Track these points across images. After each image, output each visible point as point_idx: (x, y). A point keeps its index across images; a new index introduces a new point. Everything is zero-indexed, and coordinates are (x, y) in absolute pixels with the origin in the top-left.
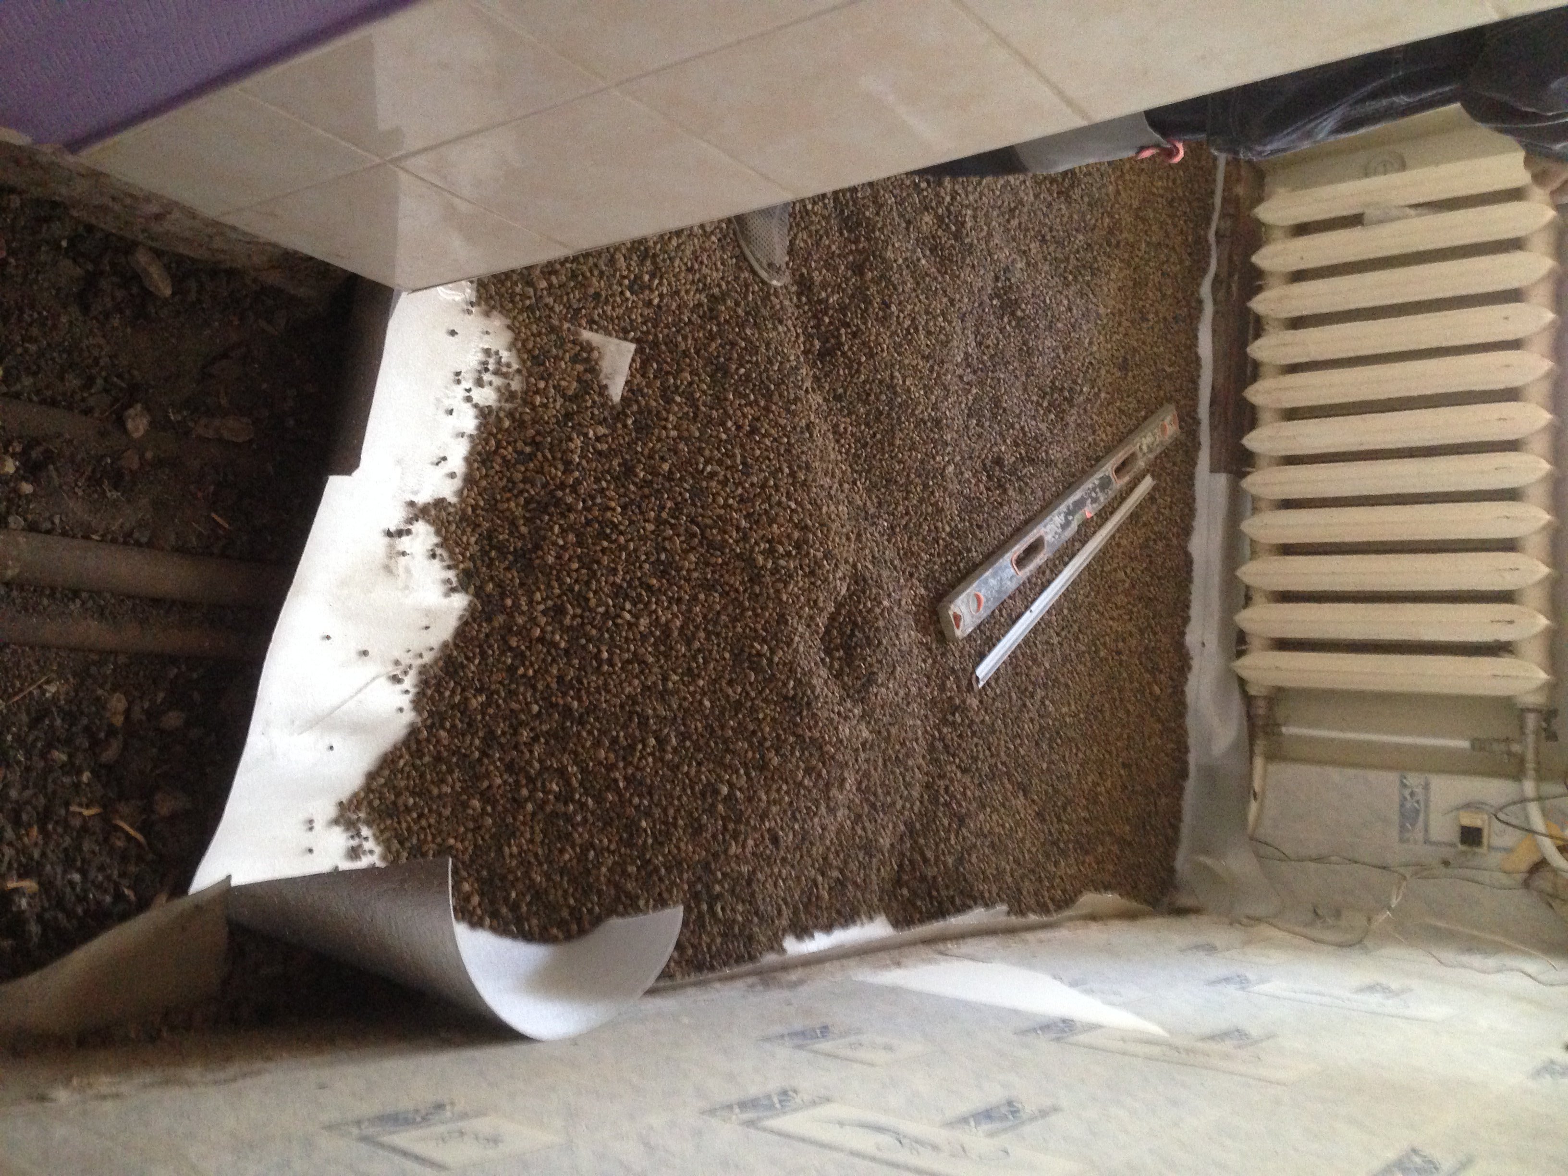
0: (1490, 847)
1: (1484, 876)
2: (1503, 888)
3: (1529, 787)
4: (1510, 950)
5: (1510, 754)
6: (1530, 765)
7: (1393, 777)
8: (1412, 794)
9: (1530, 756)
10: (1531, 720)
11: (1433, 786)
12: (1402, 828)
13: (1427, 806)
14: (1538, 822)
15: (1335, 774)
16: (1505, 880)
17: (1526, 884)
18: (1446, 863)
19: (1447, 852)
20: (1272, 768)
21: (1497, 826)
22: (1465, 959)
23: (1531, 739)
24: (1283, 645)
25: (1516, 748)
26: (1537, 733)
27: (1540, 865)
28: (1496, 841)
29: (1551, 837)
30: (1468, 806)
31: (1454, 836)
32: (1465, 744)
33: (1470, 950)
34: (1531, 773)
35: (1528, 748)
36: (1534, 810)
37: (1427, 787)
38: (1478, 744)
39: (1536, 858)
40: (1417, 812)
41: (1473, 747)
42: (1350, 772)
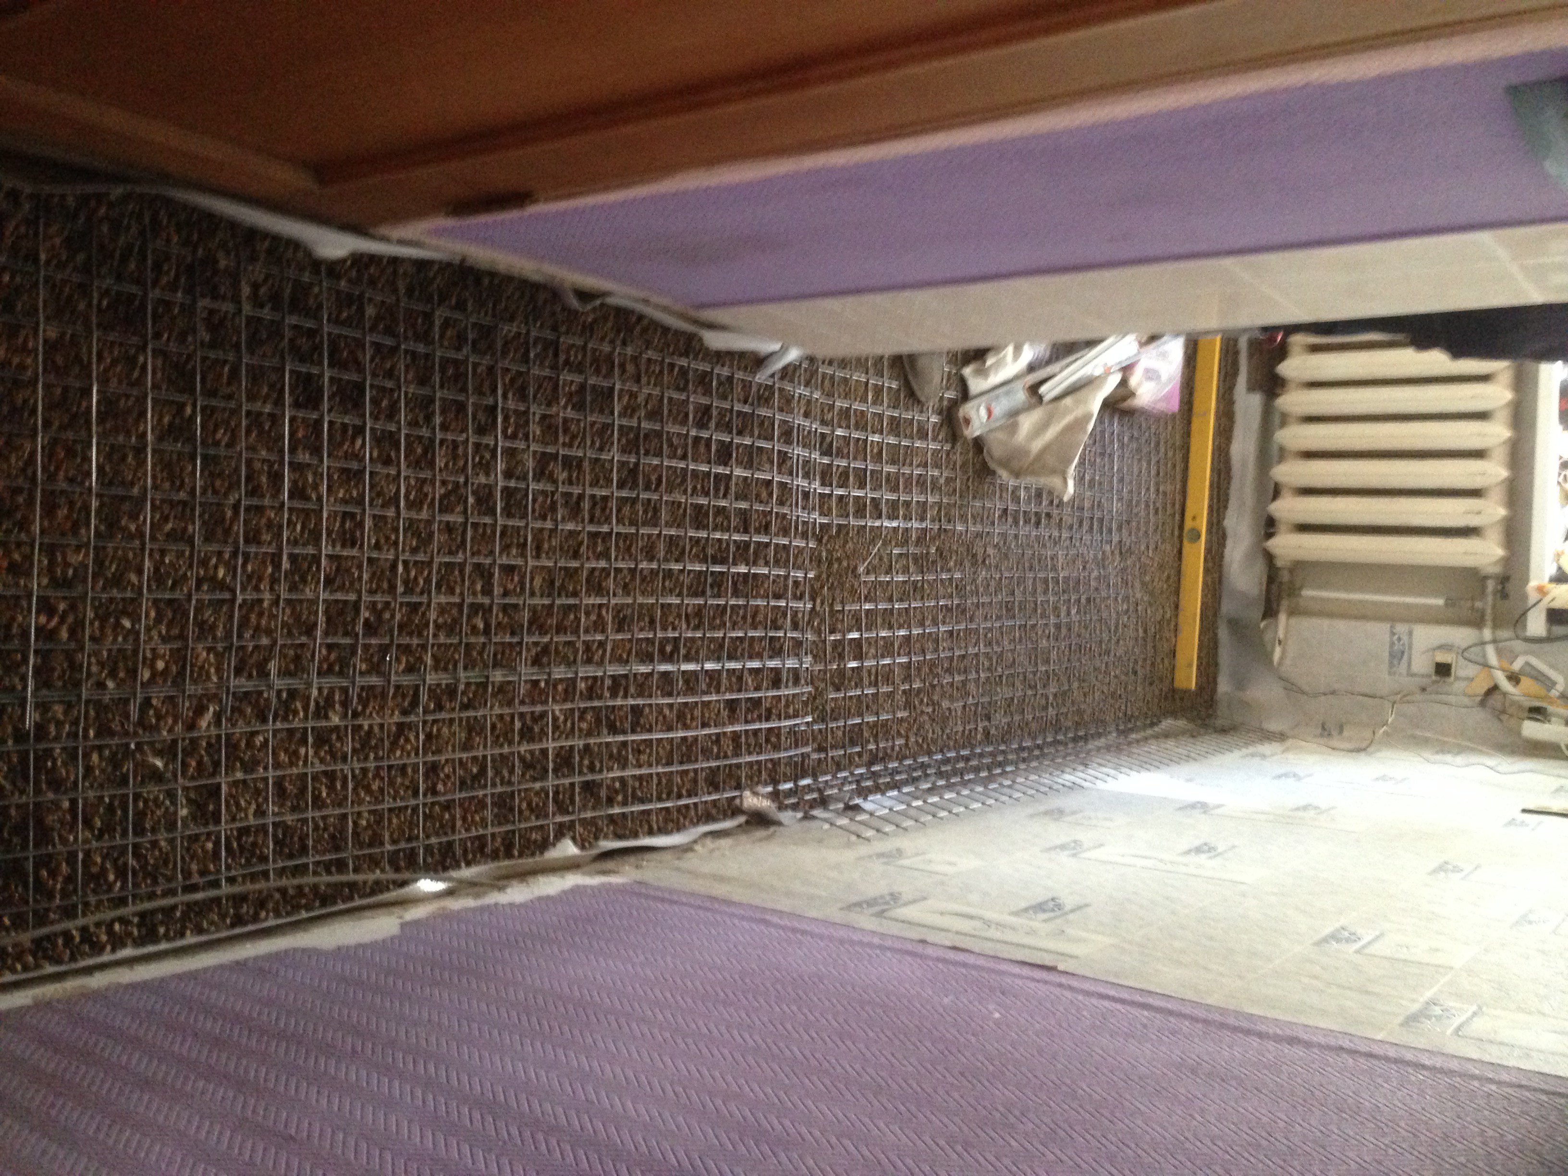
0: (1457, 678)
1: (1452, 699)
2: (1466, 707)
3: (1487, 634)
4: (1472, 750)
5: (1472, 608)
6: (1489, 617)
7: (1385, 627)
8: (1399, 639)
9: (1489, 611)
10: (1491, 585)
11: (1415, 633)
12: (1391, 665)
13: (1410, 648)
14: (1492, 658)
15: (1341, 625)
16: (1466, 701)
17: (1483, 703)
18: (1424, 690)
19: (1425, 681)
20: (1293, 621)
21: (1462, 661)
22: (1439, 757)
23: (1490, 599)
24: (1304, 528)
25: (1478, 604)
26: (1495, 593)
27: (1494, 689)
28: (1462, 673)
29: (1503, 670)
30: (1442, 647)
31: (1432, 670)
32: (1440, 602)
33: (1442, 751)
34: (1489, 623)
35: (1488, 603)
36: (1490, 651)
37: (1410, 633)
38: (1450, 603)
39: (1491, 685)
40: (1403, 653)
41: (1446, 605)
42: (1353, 623)
